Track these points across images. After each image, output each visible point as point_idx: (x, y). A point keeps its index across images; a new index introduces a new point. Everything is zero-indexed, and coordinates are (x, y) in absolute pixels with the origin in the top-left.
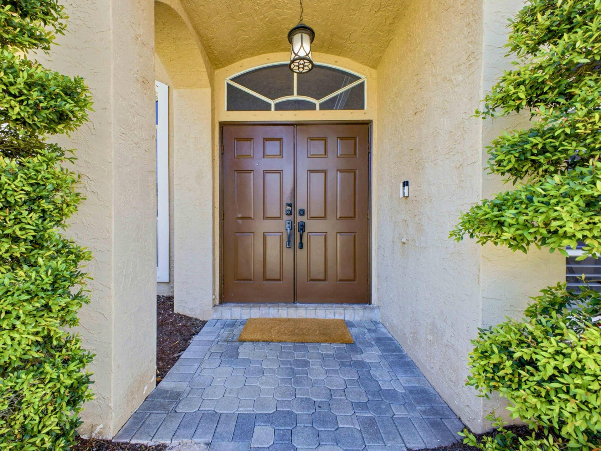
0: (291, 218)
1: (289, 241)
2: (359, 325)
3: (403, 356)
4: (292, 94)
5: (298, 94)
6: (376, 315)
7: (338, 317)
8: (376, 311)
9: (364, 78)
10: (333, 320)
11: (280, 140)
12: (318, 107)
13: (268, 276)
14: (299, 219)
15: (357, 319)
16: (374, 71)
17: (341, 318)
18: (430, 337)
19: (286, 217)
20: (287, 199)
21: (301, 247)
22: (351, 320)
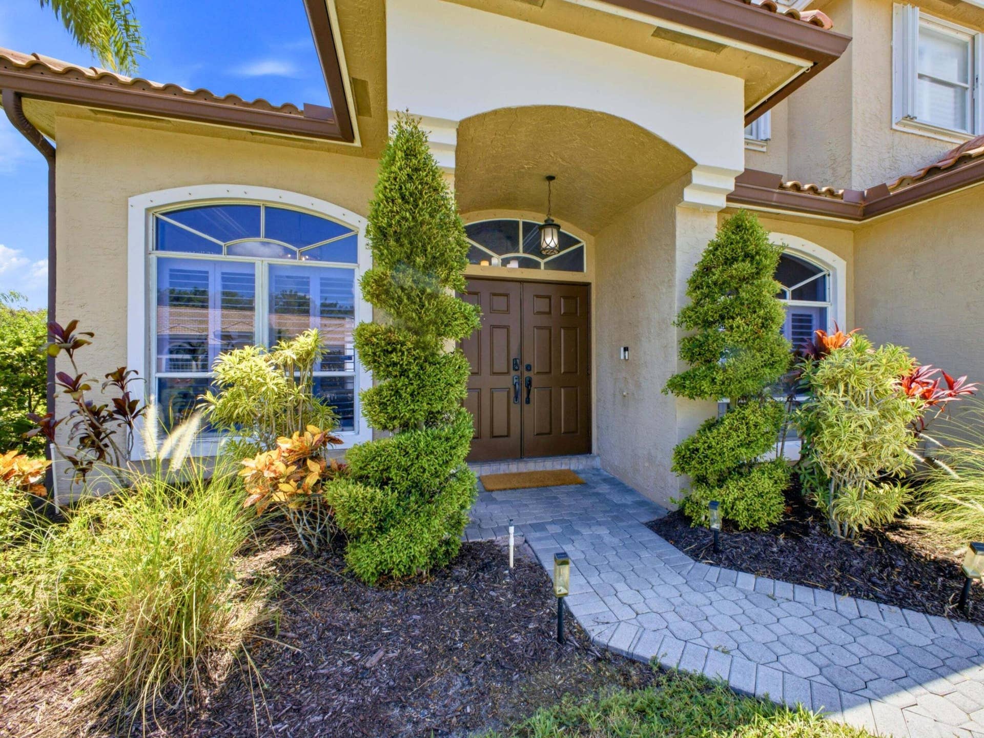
0: (518, 373)
1: (516, 397)
2: (583, 471)
3: (626, 487)
4: (518, 251)
5: (524, 252)
6: (597, 463)
7: (564, 467)
8: (598, 460)
9: (584, 243)
10: (561, 471)
11: (507, 295)
12: (542, 266)
13: (496, 433)
14: (527, 374)
15: (581, 467)
16: (592, 238)
17: (567, 468)
18: (647, 464)
19: (513, 373)
20: (514, 353)
21: (528, 402)
22: (576, 469)
